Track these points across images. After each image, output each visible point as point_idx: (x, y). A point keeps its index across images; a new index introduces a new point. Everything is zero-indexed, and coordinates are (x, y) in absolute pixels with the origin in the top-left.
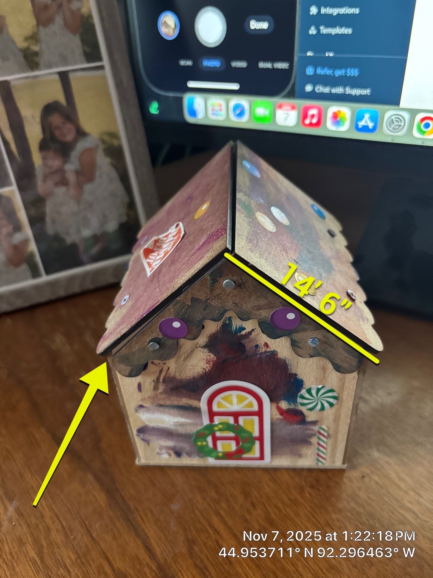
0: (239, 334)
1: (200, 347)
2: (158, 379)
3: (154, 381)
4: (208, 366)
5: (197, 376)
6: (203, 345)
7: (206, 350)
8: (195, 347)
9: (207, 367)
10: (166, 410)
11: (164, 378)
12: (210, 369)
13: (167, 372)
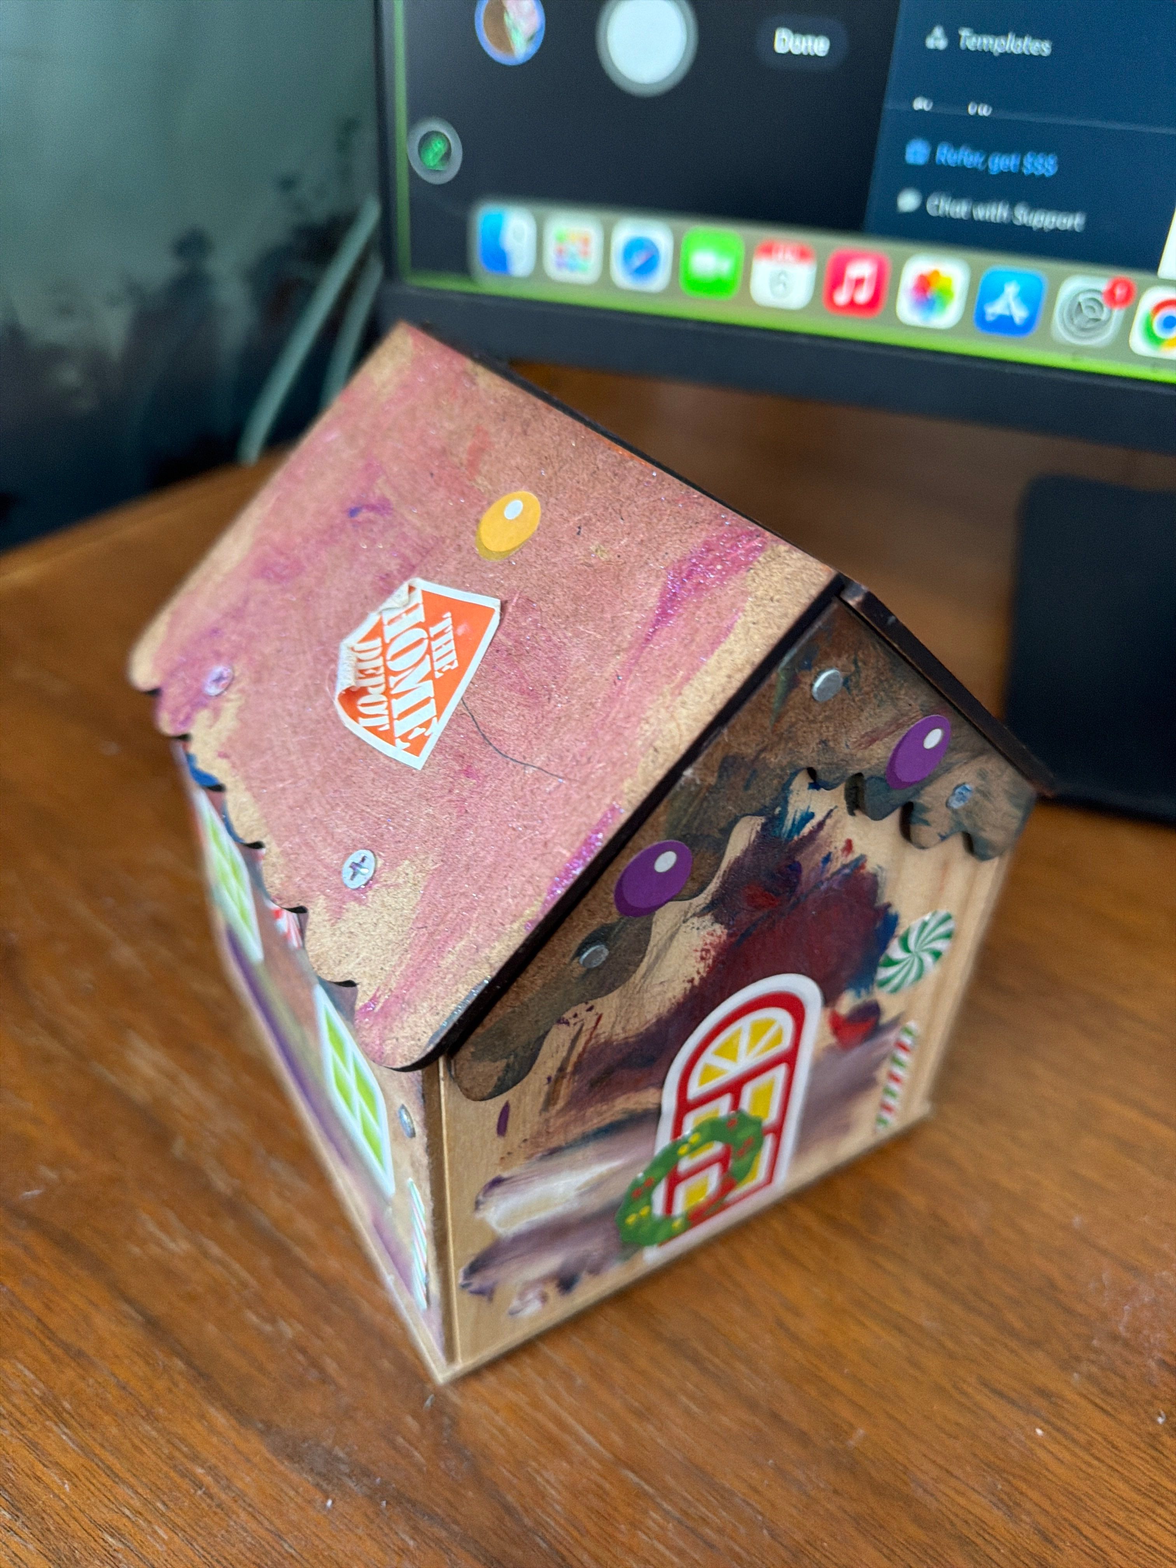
0: (796, 838)
1: (694, 915)
2: (562, 1069)
3: (549, 1079)
4: (702, 965)
5: (669, 1011)
6: (703, 906)
7: (708, 918)
8: (683, 918)
9: (698, 973)
10: (565, 1159)
11: (580, 1056)
12: (705, 975)
13: (591, 1034)
